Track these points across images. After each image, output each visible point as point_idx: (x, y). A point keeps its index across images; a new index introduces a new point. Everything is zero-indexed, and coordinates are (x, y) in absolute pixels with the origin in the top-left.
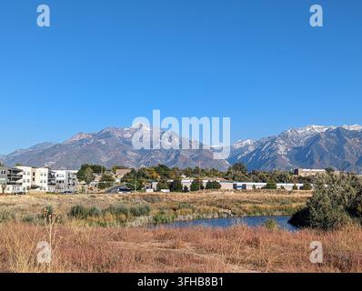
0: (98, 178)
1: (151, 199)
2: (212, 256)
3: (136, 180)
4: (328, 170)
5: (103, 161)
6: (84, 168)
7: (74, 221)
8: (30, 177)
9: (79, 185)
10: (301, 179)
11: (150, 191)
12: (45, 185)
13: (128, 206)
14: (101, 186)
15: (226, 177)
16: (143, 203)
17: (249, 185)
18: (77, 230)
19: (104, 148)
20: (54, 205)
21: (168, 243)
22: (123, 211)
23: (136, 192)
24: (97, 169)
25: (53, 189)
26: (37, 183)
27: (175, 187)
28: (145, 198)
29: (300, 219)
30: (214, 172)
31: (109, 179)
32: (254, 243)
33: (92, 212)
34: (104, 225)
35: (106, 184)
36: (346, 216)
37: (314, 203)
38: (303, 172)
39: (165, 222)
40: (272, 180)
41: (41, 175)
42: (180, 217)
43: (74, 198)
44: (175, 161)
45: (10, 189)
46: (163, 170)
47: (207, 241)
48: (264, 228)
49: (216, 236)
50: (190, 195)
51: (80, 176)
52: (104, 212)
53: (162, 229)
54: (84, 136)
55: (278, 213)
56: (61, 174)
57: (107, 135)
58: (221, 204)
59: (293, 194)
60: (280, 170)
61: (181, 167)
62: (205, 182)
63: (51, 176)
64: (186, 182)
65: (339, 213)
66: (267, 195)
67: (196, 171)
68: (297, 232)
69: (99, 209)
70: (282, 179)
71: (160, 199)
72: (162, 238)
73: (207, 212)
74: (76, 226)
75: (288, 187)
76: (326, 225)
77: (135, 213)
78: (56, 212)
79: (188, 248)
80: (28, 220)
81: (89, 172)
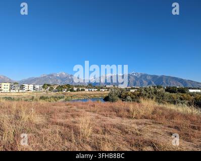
0: (49, 88)
1: (65, 94)
2: (82, 110)
3: (60, 88)
4: (114, 86)
5: (51, 83)
6: (44, 85)
7: (41, 100)
8: (27, 87)
9: (43, 90)
10: (107, 88)
11: (64, 92)
12: (32, 90)
13: (58, 96)
14: (50, 90)
15: (87, 88)
16: (62, 95)
17: (93, 90)
18: (42, 103)
19: (51, 79)
20: (35, 96)
21: (69, 106)
22: (56, 97)
23: (60, 92)
24: (49, 85)
25: (34, 91)
26: (30, 89)
27: (72, 90)
28: (63, 94)
29: (106, 99)
30: (83, 86)
31: (52, 88)
32: (94, 106)
33: (47, 98)
34: (50, 101)
35: (51, 89)
36: (118, 98)
37: (110, 94)
38: (107, 86)
39: (68, 100)
40: (99, 88)
41: (31, 87)
42: (73, 99)
43: (41, 93)
44: (72, 83)
45: (21, 91)
46: (68, 86)
47: (80, 105)
48: (96, 102)
49: (83, 104)
50: (76, 93)
51: (43, 87)
52: (50, 98)
53: (67, 103)
54: (45, 75)
55: (100, 97)
56: (37, 87)
57: (52, 75)
58: (85, 95)
59: (104, 92)
60: (101, 86)
61: (73, 85)
62: (80, 89)
63: (34, 87)
64: (75, 89)
65: (116, 97)
66: (98, 92)
67: (78, 86)
68: (105, 103)
69: (49, 97)
70: (102, 88)
71: (67, 94)
72: (67, 105)
73: (81, 97)
74: (42, 102)
75: (103, 90)
76: (113, 101)
77: (60, 98)
78: (35, 98)
79: (75, 108)
80: (27, 100)
81: (46, 86)
